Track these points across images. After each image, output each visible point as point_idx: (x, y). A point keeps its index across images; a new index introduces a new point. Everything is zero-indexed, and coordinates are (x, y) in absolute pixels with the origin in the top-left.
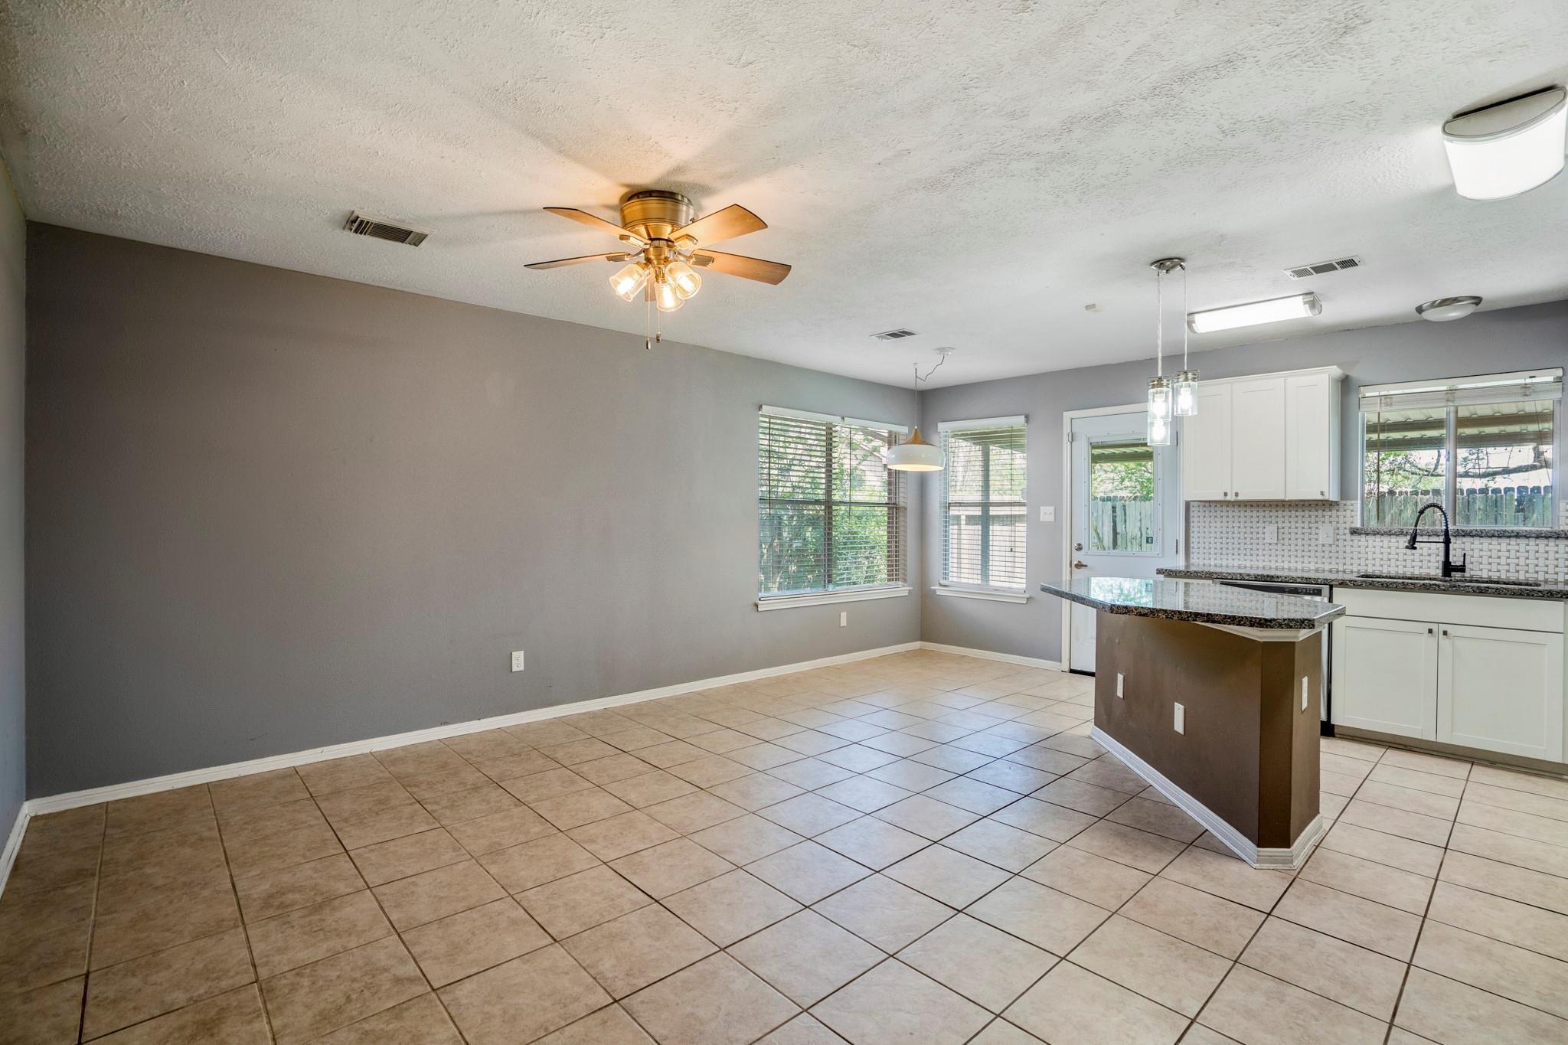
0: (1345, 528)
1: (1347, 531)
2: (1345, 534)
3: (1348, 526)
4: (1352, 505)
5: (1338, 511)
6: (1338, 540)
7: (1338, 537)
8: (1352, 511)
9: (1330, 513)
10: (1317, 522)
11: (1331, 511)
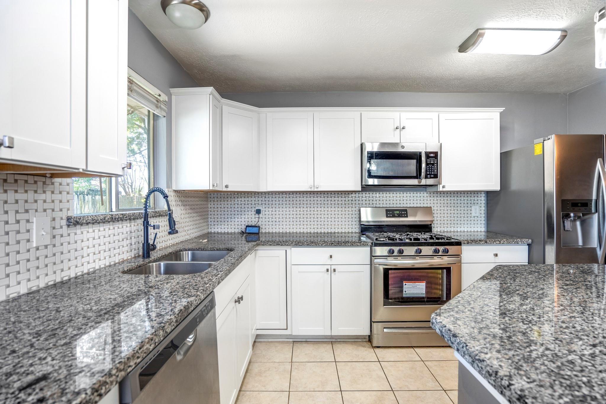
0: (62, 219)
1: (64, 222)
2: (61, 227)
3: (64, 215)
4: (68, 185)
5: (53, 192)
6: (54, 237)
7: (55, 232)
8: (68, 193)
9: (43, 197)
10: (27, 211)
11: (44, 192)
